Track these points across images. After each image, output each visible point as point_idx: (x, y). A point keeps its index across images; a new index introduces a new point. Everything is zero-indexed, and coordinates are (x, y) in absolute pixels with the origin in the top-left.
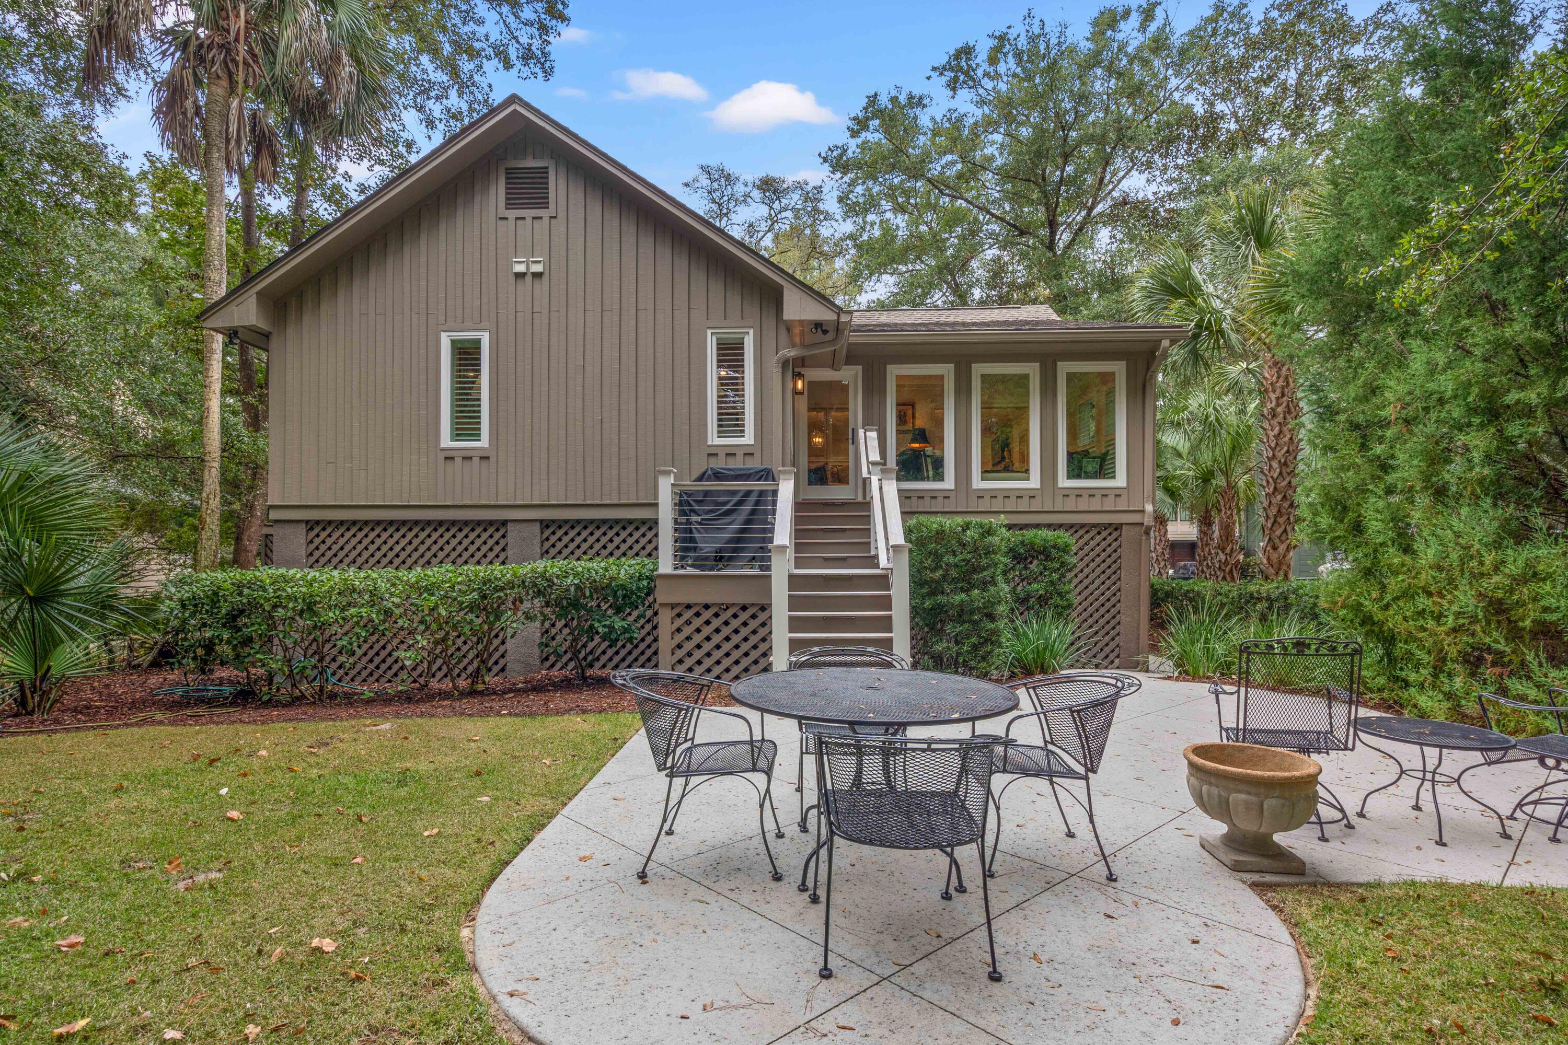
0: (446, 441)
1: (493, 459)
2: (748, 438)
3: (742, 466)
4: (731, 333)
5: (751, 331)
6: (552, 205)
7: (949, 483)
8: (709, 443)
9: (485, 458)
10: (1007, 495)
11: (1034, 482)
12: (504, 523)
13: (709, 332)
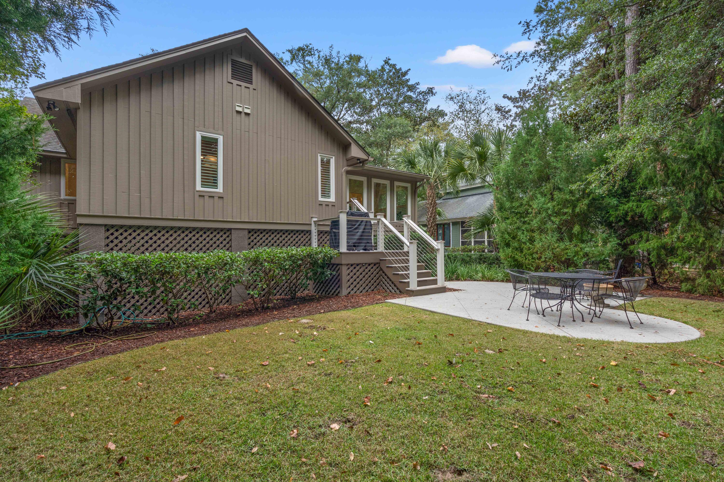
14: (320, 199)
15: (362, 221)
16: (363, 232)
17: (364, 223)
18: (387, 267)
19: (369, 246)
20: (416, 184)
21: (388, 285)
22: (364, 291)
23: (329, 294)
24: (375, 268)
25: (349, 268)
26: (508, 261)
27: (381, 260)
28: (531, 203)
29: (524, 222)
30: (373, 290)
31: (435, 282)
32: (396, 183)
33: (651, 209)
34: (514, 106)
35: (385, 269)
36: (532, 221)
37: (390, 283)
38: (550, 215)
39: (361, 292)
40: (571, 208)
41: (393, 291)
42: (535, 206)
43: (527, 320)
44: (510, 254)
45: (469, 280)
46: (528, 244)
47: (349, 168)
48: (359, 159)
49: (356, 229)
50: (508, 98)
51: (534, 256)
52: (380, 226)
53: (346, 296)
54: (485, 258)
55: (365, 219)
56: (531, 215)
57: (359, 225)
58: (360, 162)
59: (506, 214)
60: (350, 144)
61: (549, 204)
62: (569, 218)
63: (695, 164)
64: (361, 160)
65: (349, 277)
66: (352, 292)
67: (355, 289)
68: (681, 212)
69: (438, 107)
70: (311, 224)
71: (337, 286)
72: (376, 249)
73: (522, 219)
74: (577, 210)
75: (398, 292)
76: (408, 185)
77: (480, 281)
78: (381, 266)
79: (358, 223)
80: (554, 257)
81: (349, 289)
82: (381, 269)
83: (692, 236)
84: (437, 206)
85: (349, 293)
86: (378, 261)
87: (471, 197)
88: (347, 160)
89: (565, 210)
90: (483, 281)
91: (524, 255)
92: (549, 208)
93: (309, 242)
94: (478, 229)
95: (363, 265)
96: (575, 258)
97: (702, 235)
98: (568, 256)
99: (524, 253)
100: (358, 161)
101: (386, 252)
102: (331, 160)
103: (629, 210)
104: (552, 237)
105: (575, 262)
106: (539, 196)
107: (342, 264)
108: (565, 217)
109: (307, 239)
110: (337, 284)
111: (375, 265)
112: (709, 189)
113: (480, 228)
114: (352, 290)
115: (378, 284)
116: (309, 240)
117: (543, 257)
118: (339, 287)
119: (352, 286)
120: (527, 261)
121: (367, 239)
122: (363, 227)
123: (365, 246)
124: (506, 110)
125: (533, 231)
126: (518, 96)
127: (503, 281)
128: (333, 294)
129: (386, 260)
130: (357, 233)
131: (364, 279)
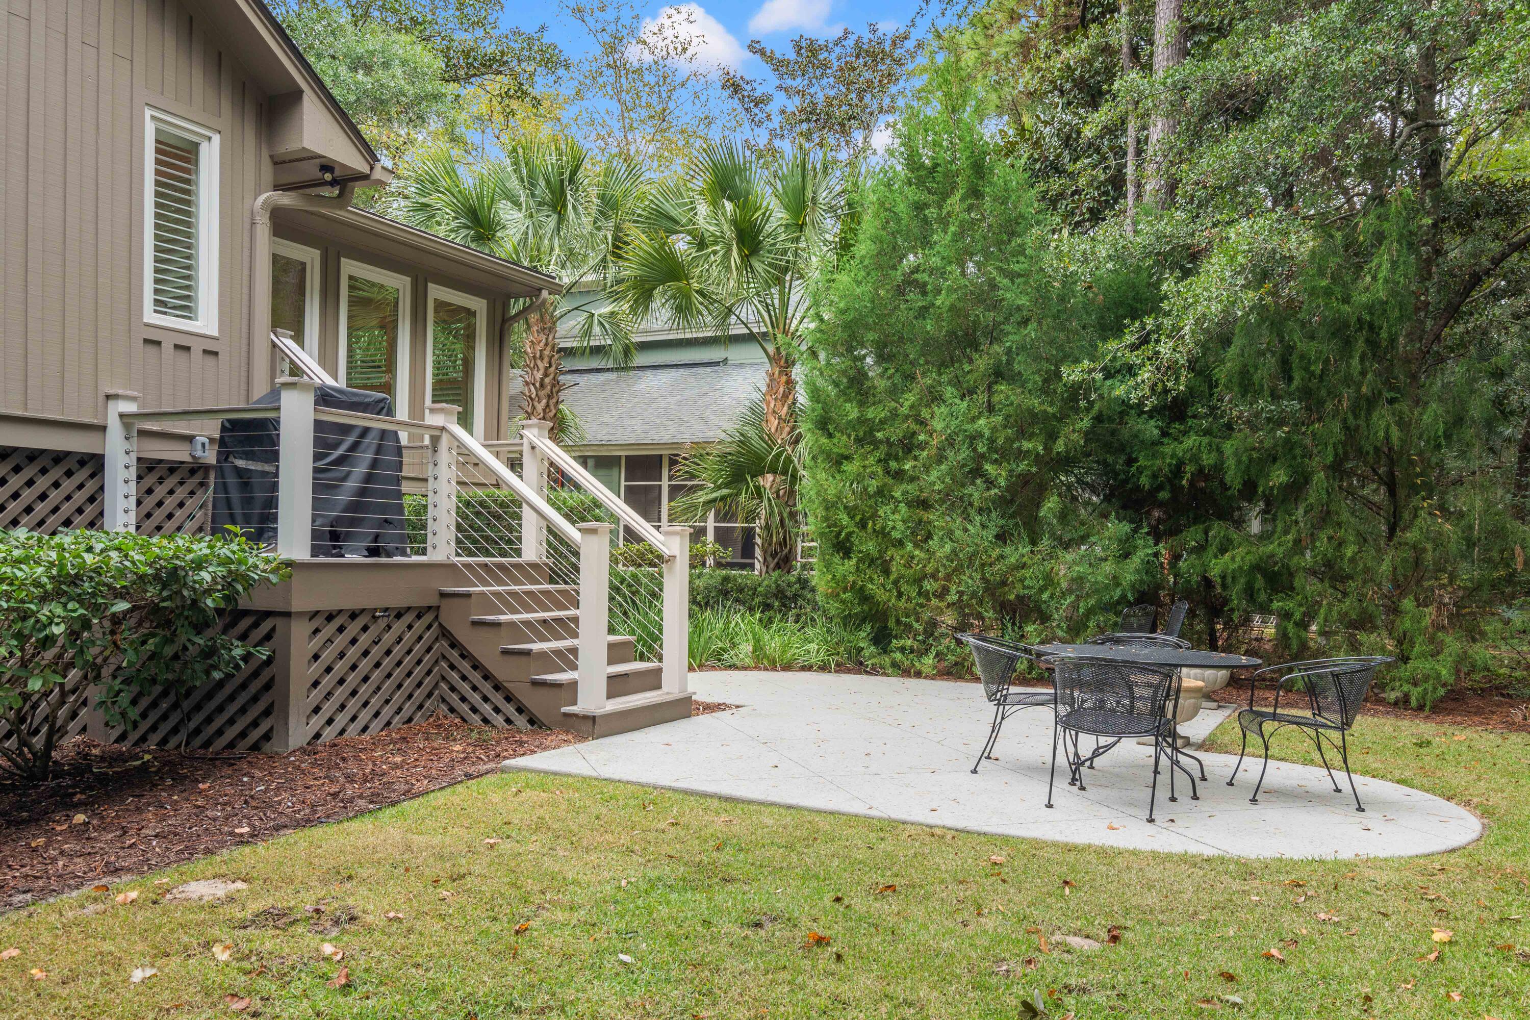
2: (207, 325)
4: (186, 129)
5: (216, 138)
8: (146, 319)
13: (148, 113)
14: (150, 316)
15: (366, 431)
16: (369, 478)
17: (371, 441)
18: (475, 623)
19: (393, 539)
20: (506, 306)
21: (476, 698)
22: (376, 725)
23: (207, 744)
24: (419, 626)
25: (316, 631)
26: (843, 602)
27: (443, 595)
28: (925, 413)
29: (899, 475)
30: (410, 720)
31: (653, 680)
32: (436, 292)
33: (1244, 458)
34: (780, 88)
35: (463, 635)
36: (927, 469)
37: (487, 687)
38: (982, 456)
39: (365, 729)
40: (1042, 438)
41: (499, 720)
42: (938, 425)
43: (1049, 806)
44: (851, 578)
45: (713, 668)
46: (910, 546)
47: (286, 200)
48: (327, 167)
49: (341, 461)
50: (762, 52)
51: (928, 585)
52: (445, 456)
53: (304, 751)
54: (741, 590)
55: (377, 423)
56: (925, 454)
57: (354, 447)
58: (333, 183)
59: (842, 442)
60: (298, 94)
61: (982, 422)
62: (1034, 469)
63: (1348, 343)
64: (337, 173)
65: (316, 668)
66: (329, 734)
67: (341, 720)
68: (1312, 473)
69: (543, 28)
70: (103, 429)
71: (261, 706)
72: (424, 552)
73: (893, 465)
74: (1060, 446)
75: (521, 721)
76: (479, 305)
77: (745, 668)
78: (442, 619)
79: (350, 439)
80: (986, 590)
81: (317, 721)
82: (445, 633)
83: (1330, 539)
84: (562, 395)
85: (318, 736)
86: (433, 601)
87: (649, 374)
88: (278, 162)
89: (1027, 445)
90: (756, 668)
91: (896, 583)
92: (980, 435)
93: (89, 510)
94: (719, 488)
95: (372, 614)
96: (1045, 596)
97: (1352, 538)
98: (1024, 588)
99: (892, 578)
100: (328, 177)
101: (467, 566)
102: (204, 148)
103: (1188, 456)
104: (984, 526)
105: (1044, 606)
106: (949, 392)
107: (288, 615)
108: (1023, 467)
109: (80, 497)
110: (255, 699)
111: (419, 617)
112: (1375, 415)
113: (726, 485)
114: (330, 722)
115: (429, 695)
116: (92, 500)
117: (953, 589)
118: (267, 713)
119: (328, 709)
120: (902, 604)
121: (384, 509)
122: (369, 456)
123: (376, 538)
124: (757, 94)
125: (924, 504)
126: (792, 56)
127: (824, 668)
128: (231, 745)
129: (468, 595)
130: (345, 478)
131: (376, 675)
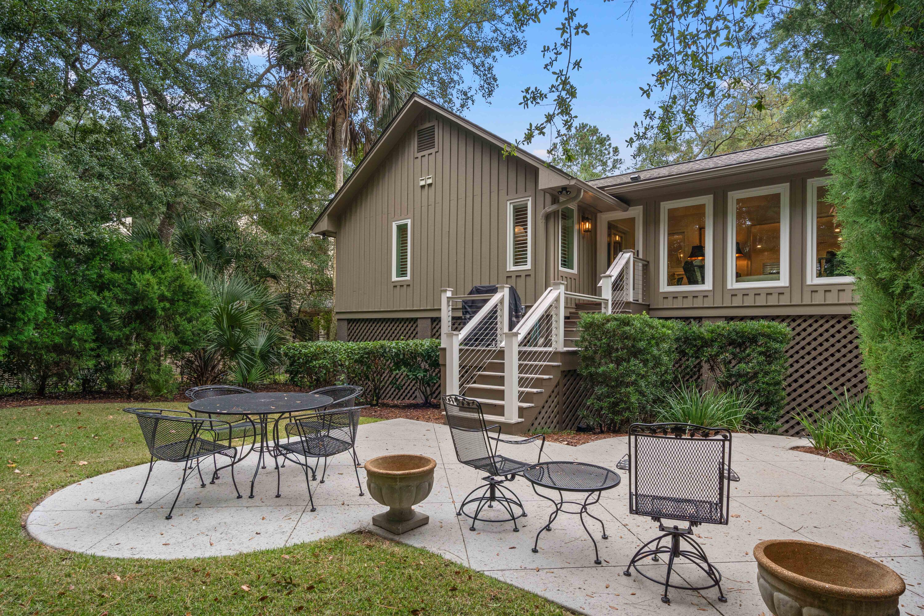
0: (394, 278)
1: (411, 286)
2: (528, 266)
3: (488, 285)
4: (519, 201)
5: (530, 199)
6: (436, 146)
7: (708, 286)
8: (508, 270)
9: (408, 285)
10: (757, 293)
11: (784, 281)
12: (417, 319)
13: (508, 203)
14: (510, 268)
47: (550, 209)
102: (529, 204)
